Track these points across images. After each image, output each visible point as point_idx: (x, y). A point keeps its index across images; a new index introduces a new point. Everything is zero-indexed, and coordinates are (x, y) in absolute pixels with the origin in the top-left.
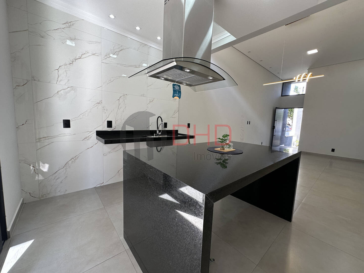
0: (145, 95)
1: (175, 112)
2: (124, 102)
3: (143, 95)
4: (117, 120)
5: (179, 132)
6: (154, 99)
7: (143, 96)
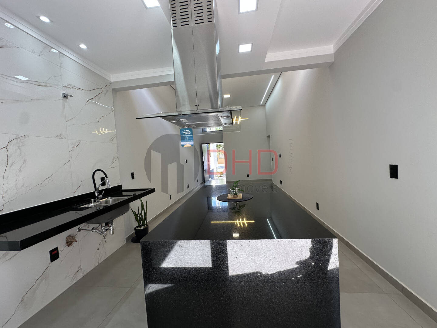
0: (62, 135)
1: (113, 160)
2: (21, 151)
3: (60, 136)
4: (5, 190)
5: (124, 188)
6: (80, 141)
7: (60, 138)
